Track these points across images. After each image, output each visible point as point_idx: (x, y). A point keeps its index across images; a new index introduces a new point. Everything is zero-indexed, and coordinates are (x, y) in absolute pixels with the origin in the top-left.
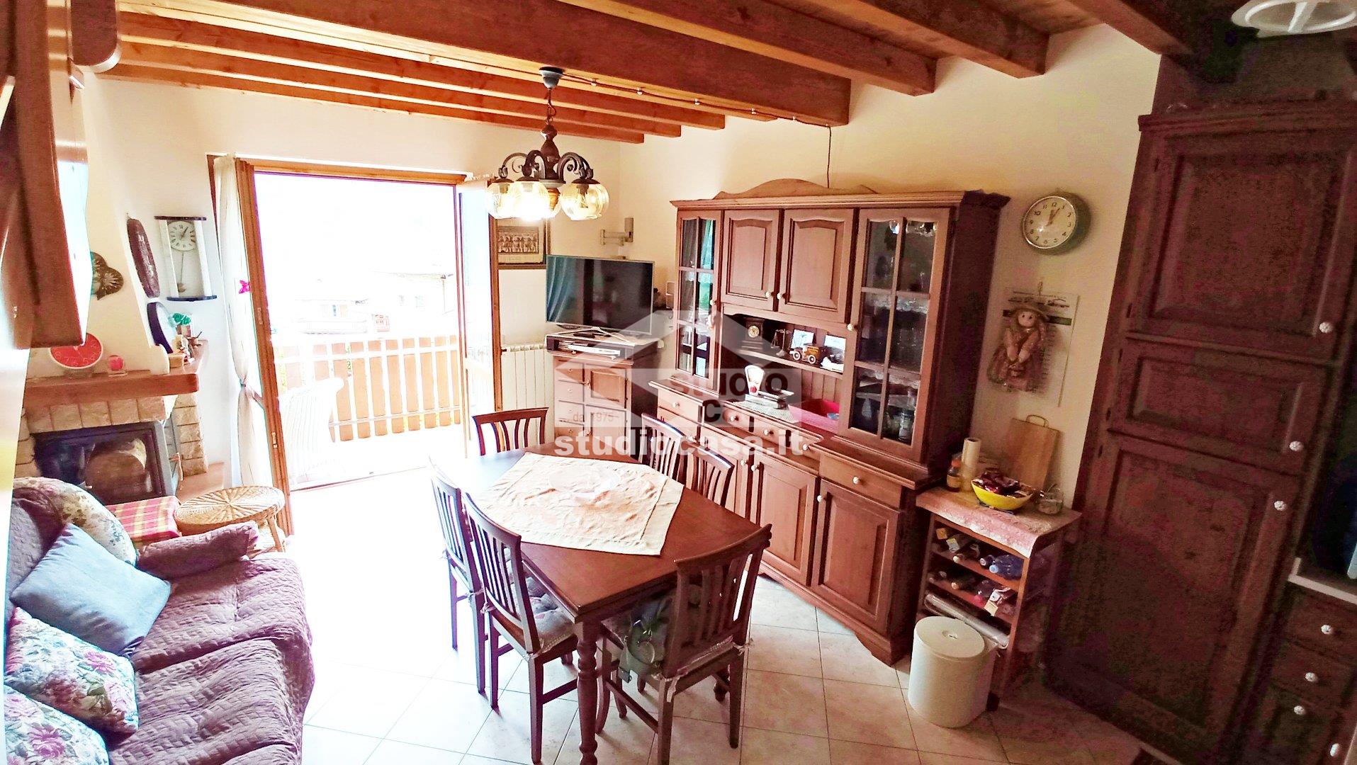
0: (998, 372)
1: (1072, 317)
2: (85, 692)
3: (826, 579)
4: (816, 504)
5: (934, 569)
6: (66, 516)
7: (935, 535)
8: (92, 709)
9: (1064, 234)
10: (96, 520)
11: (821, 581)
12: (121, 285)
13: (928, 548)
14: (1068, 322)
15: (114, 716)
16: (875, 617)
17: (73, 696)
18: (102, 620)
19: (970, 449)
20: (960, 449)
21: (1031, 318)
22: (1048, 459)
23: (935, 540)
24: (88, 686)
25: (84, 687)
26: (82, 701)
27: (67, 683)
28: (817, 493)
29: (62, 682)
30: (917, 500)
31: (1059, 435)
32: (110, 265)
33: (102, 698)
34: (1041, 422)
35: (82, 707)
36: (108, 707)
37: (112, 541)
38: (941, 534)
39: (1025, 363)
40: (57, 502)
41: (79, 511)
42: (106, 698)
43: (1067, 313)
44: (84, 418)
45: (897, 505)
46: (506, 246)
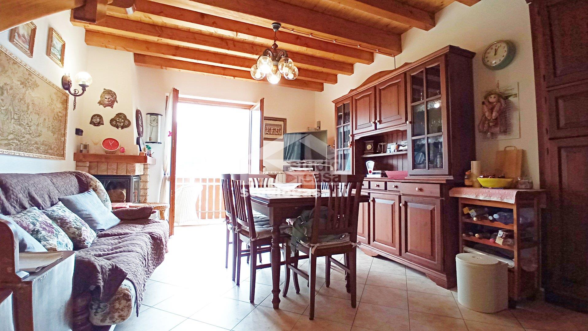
0: (483, 127)
1: (517, 93)
2: (73, 226)
3: (409, 249)
4: (400, 208)
5: (466, 231)
6: (91, 186)
7: (463, 212)
8: (74, 233)
9: (503, 56)
10: (101, 191)
11: (406, 251)
12: (130, 125)
13: (460, 220)
14: (515, 95)
15: (82, 239)
16: (436, 263)
17: (68, 226)
18: (91, 217)
19: (474, 164)
20: (469, 168)
21: (495, 97)
22: (520, 165)
23: (463, 214)
24: (75, 225)
25: (74, 225)
26: (70, 229)
27: (67, 221)
28: (400, 202)
29: (66, 220)
30: (450, 193)
31: (523, 152)
32: (127, 118)
33: (79, 231)
34: (513, 148)
35: (70, 231)
36: (80, 235)
37: (104, 201)
38: (466, 210)
39: (496, 119)
40: (89, 180)
41: (96, 186)
42: (81, 232)
43: (515, 91)
44: (109, 171)
45: (439, 195)
46: (268, 131)
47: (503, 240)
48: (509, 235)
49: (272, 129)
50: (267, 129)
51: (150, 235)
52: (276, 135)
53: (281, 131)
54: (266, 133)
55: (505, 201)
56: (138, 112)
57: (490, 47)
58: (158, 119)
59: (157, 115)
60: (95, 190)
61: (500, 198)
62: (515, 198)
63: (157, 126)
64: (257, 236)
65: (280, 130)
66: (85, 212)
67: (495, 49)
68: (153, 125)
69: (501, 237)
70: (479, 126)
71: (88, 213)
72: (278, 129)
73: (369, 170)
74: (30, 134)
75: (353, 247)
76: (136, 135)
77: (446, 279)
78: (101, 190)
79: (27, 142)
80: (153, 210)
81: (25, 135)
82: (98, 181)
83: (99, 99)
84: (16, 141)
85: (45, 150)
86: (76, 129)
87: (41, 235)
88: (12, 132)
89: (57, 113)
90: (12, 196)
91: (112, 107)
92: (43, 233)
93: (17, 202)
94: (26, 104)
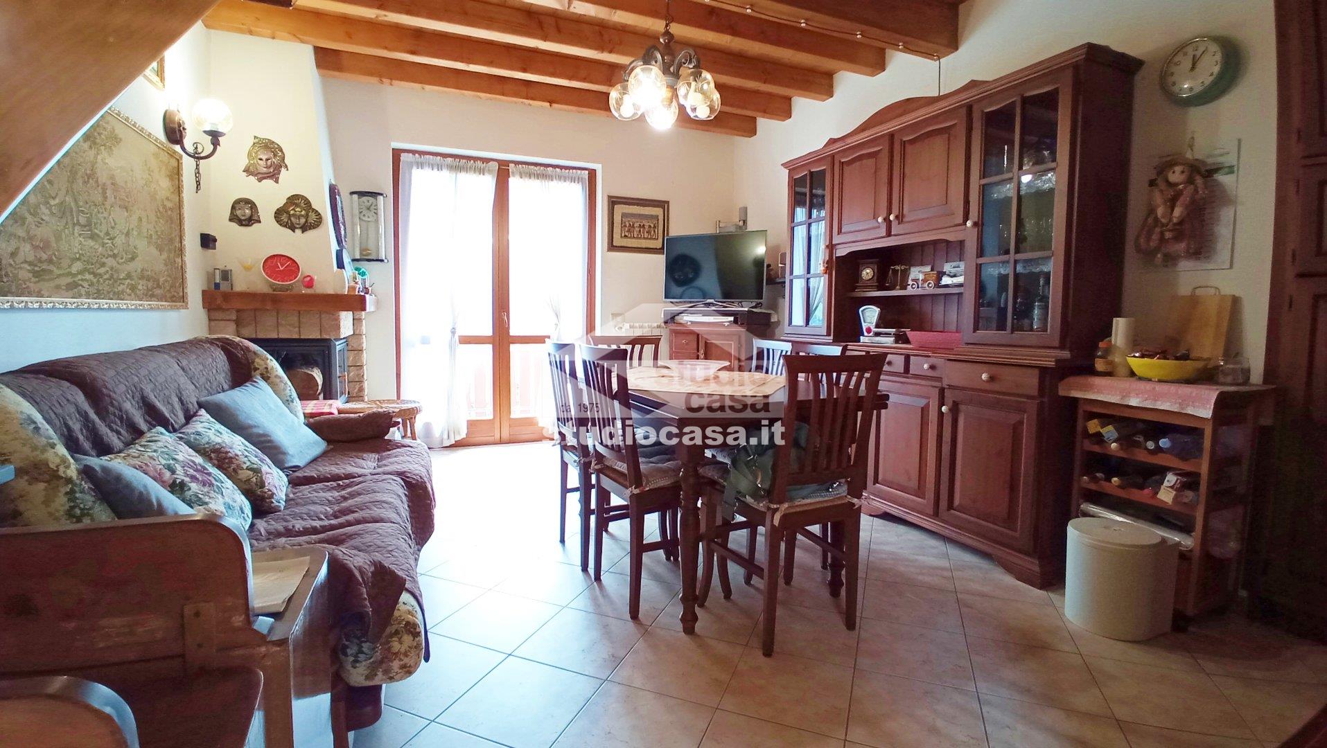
0: (1149, 239)
1: (1235, 163)
2: (245, 466)
3: (957, 502)
4: (941, 414)
5: (1089, 469)
6: (256, 369)
7: (1085, 430)
8: (248, 480)
9: (1212, 74)
10: (278, 380)
11: (950, 506)
12: (321, 222)
13: (1078, 445)
14: (1231, 170)
15: (265, 493)
16: (1017, 534)
17: (233, 466)
18: (270, 441)
19: (1120, 326)
20: (1107, 332)
21: (1183, 172)
22: (1224, 329)
23: (1086, 434)
24: (248, 464)
25: (245, 463)
26: (240, 472)
27: (230, 455)
28: (942, 404)
29: (227, 452)
30: (1060, 388)
31: (1236, 301)
32: (313, 207)
33: (258, 476)
34: (1212, 291)
35: (239, 477)
36: (262, 485)
37: (288, 401)
38: (1093, 426)
39: (1181, 223)
40: (250, 355)
41: (267, 368)
42: (261, 477)
43: (1230, 160)
44: (281, 329)
45: (1035, 392)
46: (629, 231)
47: (1174, 493)
48: (1190, 482)
49: (637, 225)
50: (625, 226)
51: (402, 479)
52: (647, 238)
53: (656, 230)
54: (623, 235)
55: (1190, 411)
56: (333, 191)
57: (1181, 48)
58: (377, 205)
59: (374, 195)
60: (266, 378)
61: (1178, 405)
62: (1212, 407)
63: (377, 221)
64: (644, 483)
65: (655, 227)
66: (255, 430)
67: (1194, 56)
68: (369, 220)
69: (1172, 487)
70: (1138, 237)
71: (261, 432)
72: (650, 226)
73: (865, 326)
74: (114, 256)
75: (856, 507)
76: (334, 246)
77: (1037, 569)
78: (277, 376)
79: (112, 277)
80: (394, 419)
81: (104, 260)
82: (270, 357)
83: (244, 162)
84: (88, 276)
85: (148, 290)
86: (201, 234)
87: (190, 493)
88: (78, 256)
89: (163, 201)
90: (111, 409)
91: (277, 182)
92: (194, 487)
93: (121, 422)
94: (100, 187)
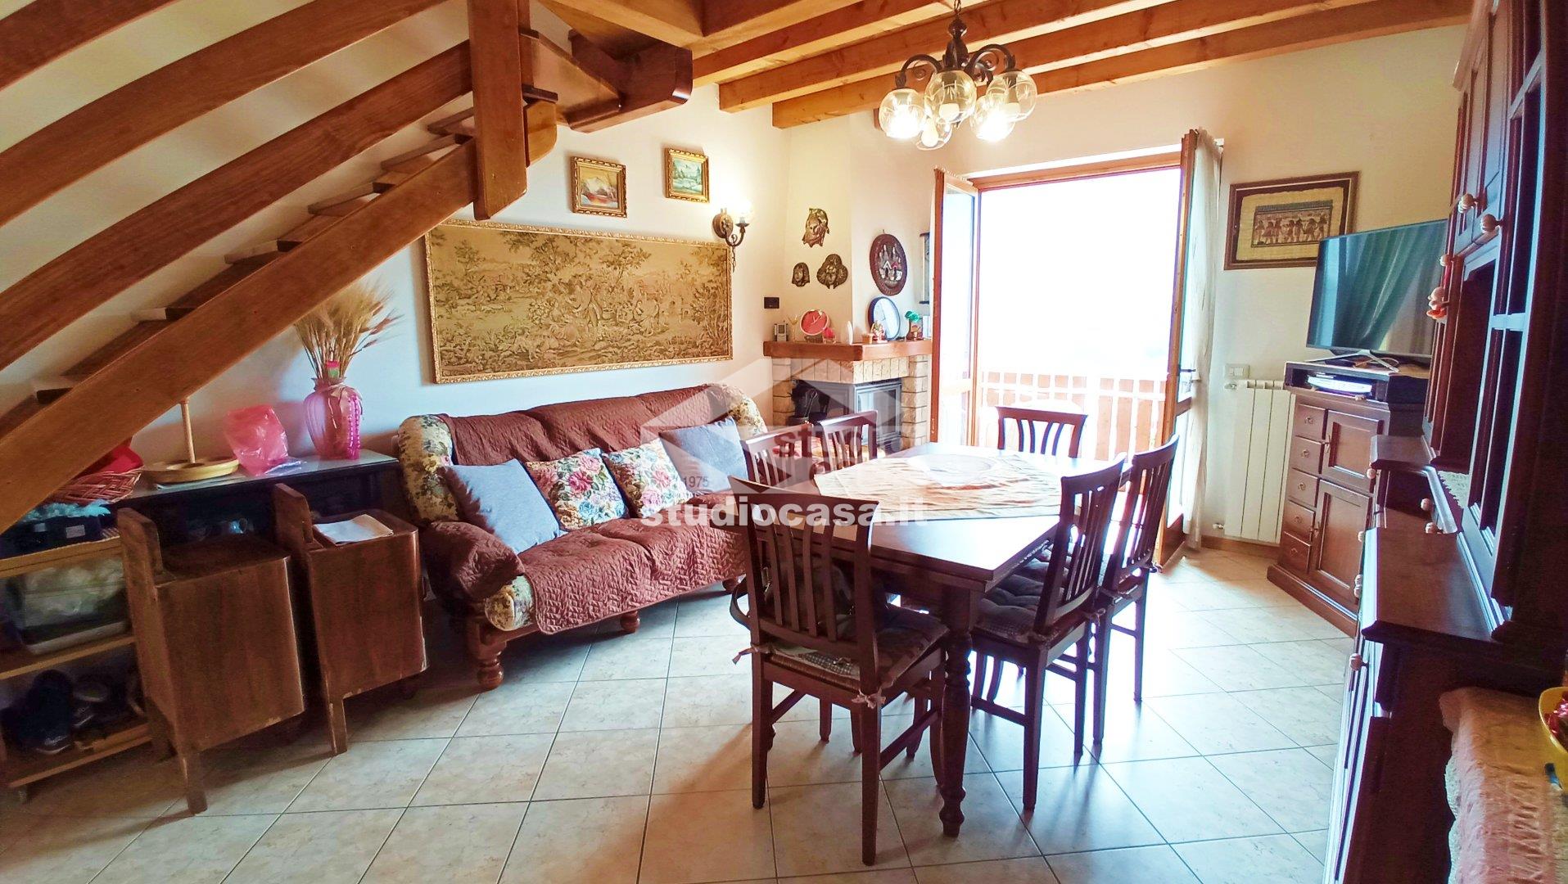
2: (634, 482)
12: (847, 277)
15: (638, 503)
17: (627, 481)
26: (629, 485)
32: (843, 264)
33: (639, 491)
35: (627, 489)
40: (728, 400)
46: (1268, 235)
49: (1284, 222)
50: (1261, 227)
54: (1256, 242)
60: (739, 421)
65: (1323, 221)
72: (1312, 222)
74: (641, 333)
78: (746, 418)
81: (629, 337)
84: (611, 349)
85: (680, 350)
86: (765, 299)
89: (704, 285)
91: (821, 245)
92: (568, 489)
